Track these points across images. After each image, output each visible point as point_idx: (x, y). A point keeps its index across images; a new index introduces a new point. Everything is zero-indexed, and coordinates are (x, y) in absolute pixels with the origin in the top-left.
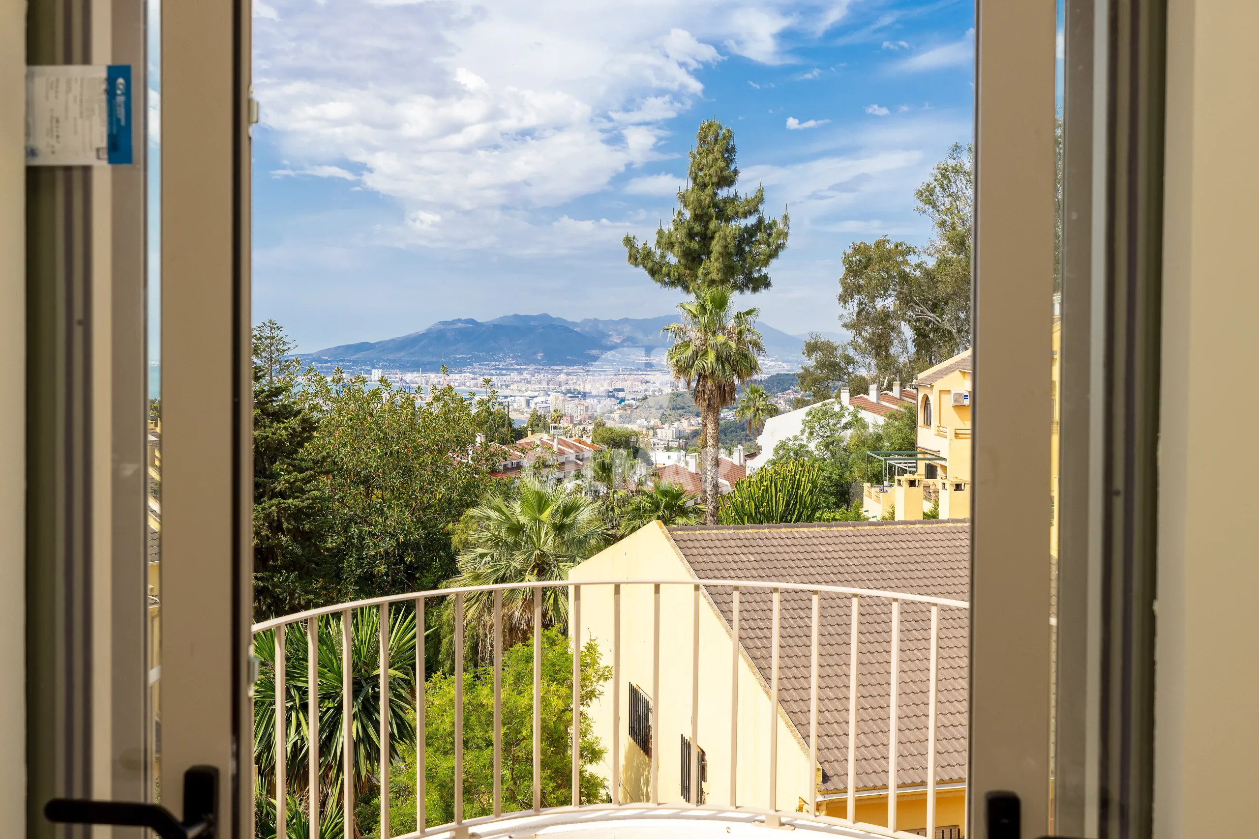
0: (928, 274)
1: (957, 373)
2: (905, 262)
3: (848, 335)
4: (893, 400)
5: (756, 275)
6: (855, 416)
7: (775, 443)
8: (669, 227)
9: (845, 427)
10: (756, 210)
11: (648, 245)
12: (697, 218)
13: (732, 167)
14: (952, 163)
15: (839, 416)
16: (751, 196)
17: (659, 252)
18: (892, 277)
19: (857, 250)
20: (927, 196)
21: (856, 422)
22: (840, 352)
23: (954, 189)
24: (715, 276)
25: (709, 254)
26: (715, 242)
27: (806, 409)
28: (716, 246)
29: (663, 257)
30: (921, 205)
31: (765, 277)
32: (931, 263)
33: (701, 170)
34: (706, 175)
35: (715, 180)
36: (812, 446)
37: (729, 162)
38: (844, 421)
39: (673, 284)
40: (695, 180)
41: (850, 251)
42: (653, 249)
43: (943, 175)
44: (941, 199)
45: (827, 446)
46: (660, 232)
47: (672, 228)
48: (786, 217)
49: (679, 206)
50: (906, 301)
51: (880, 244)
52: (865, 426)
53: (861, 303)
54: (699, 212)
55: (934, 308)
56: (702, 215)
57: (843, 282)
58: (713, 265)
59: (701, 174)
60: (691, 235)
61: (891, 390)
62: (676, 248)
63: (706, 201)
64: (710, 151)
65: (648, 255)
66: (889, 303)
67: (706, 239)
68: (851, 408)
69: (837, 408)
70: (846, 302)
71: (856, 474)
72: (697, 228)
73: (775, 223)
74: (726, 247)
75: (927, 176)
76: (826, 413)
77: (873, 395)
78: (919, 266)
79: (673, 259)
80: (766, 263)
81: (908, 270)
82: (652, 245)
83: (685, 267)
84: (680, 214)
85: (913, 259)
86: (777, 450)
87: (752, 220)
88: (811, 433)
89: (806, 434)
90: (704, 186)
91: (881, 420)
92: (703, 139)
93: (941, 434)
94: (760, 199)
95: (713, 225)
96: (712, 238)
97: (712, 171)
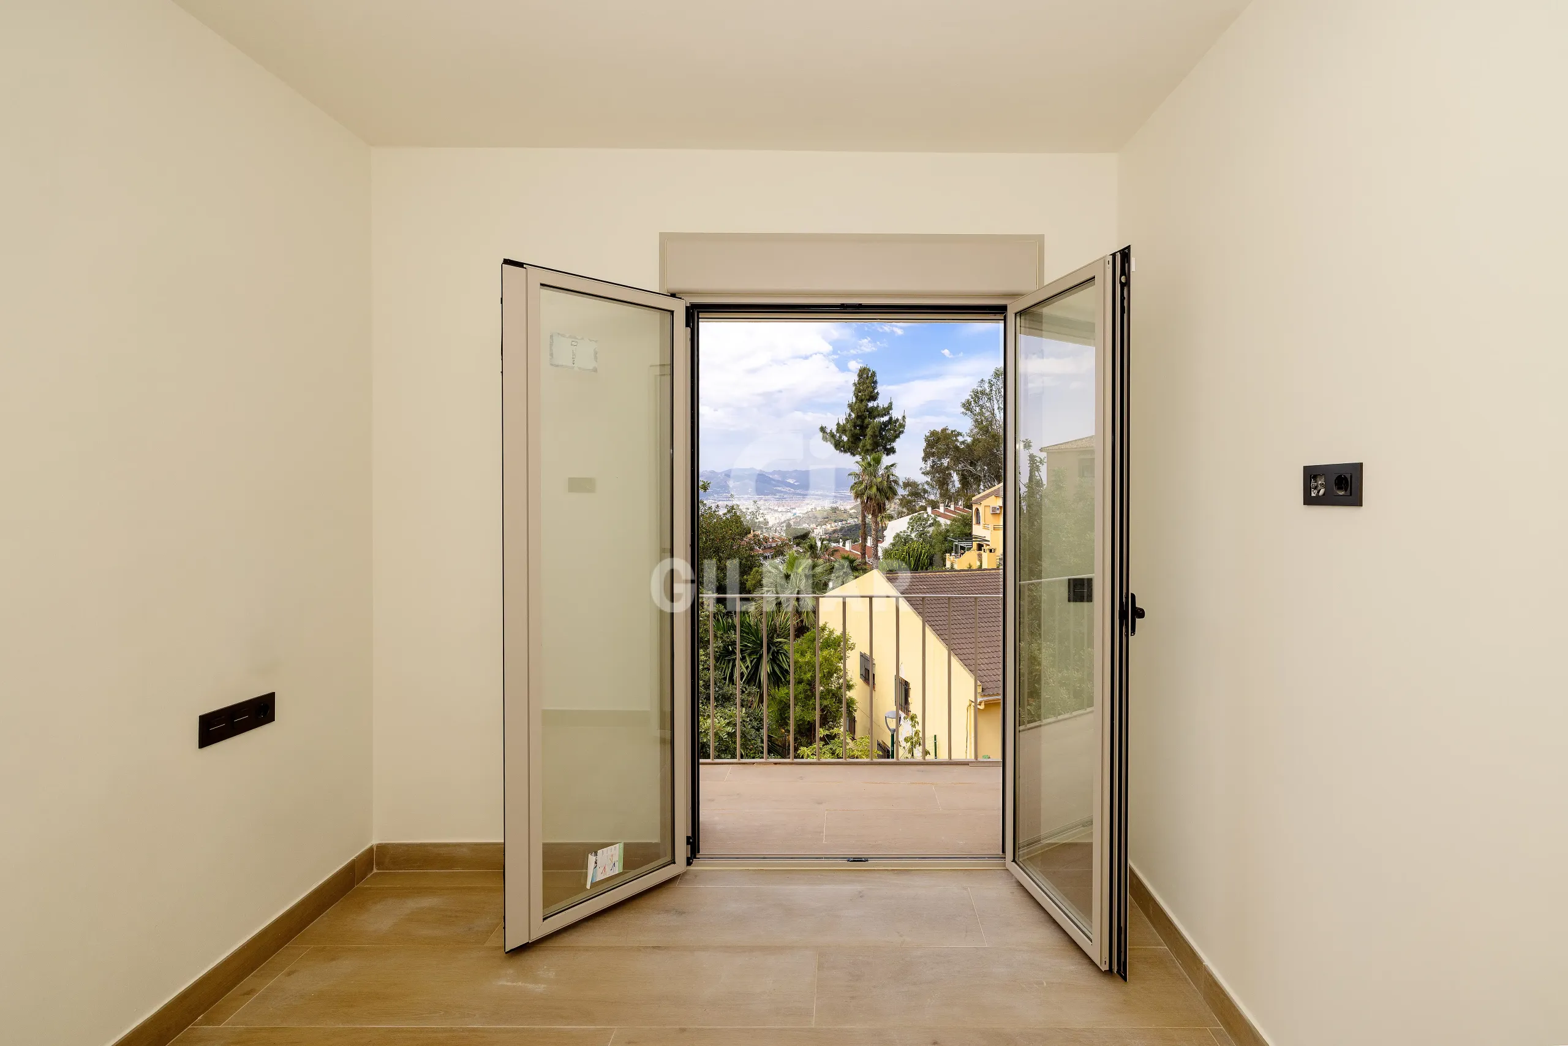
0: (968, 446)
1: (993, 496)
2: (957, 440)
3: (928, 479)
4: (951, 511)
5: (888, 447)
6: (935, 520)
7: (894, 534)
8: (842, 422)
9: (930, 526)
10: (889, 413)
11: (833, 431)
12: (858, 417)
13: (876, 391)
14: (979, 389)
15: (927, 520)
16: (886, 405)
17: (838, 435)
18: (949, 448)
19: (933, 433)
20: (967, 406)
21: (936, 523)
22: (920, 487)
23: (981, 403)
24: (869, 447)
25: (865, 436)
26: (869, 429)
27: (910, 516)
28: (869, 432)
29: (840, 437)
30: (965, 411)
31: (893, 448)
32: (969, 440)
33: (860, 392)
34: (862, 395)
35: (868, 397)
36: (913, 535)
37: (874, 388)
38: (929, 522)
39: (845, 451)
40: (857, 397)
41: (928, 434)
42: (835, 433)
43: (976, 396)
44: (974, 408)
45: (920, 536)
46: (838, 424)
47: (844, 422)
48: (904, 417)
49: (848, 411)
50: (956, 460)
51: (944, 430)
52: (940, 525)
53: (933, 462)
54: (860, 414)
55: (972, 464)
56: (861, 416)
57: (925, 451)
58: (867, 441)
59: (860, 394)
60: (855, 427)
61: (950, 507)
62: (847, 433)
63: (862, 406)
64: (864, 383)
65: (833, 436)
66: (945, 462)
67: (863, 428)
68: (933, 516)
69: (925, 516)
70: (926, 461)
71: (936, 550)
72: (859, 422)
73: (897, 420)
74: (874, 432)
75: (967, 396)
76: (920, 518)
77: (942, 509)
78: (963, 443)
79: (845, 438)
80: (894, 441)
81: (959, 444)
82: (834, 431)
83: (852, 443)
84: (850, 415)
85: (960, 439)
86: (895, 538)
87: (886, 419)
88: (912, 529)
89: (910, 529)
90: (862, 401)
91: (949, 522)
92: (860, 375)
93: (985, 528)
94: (890, 407)
95: (867, 421)
96: (867, 427)
97: (866, 393)
